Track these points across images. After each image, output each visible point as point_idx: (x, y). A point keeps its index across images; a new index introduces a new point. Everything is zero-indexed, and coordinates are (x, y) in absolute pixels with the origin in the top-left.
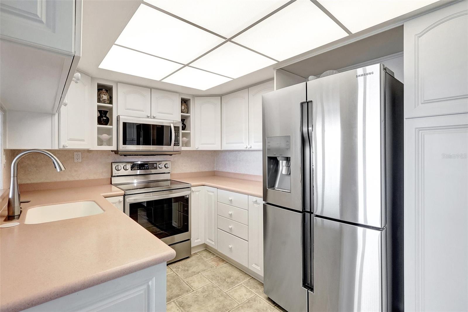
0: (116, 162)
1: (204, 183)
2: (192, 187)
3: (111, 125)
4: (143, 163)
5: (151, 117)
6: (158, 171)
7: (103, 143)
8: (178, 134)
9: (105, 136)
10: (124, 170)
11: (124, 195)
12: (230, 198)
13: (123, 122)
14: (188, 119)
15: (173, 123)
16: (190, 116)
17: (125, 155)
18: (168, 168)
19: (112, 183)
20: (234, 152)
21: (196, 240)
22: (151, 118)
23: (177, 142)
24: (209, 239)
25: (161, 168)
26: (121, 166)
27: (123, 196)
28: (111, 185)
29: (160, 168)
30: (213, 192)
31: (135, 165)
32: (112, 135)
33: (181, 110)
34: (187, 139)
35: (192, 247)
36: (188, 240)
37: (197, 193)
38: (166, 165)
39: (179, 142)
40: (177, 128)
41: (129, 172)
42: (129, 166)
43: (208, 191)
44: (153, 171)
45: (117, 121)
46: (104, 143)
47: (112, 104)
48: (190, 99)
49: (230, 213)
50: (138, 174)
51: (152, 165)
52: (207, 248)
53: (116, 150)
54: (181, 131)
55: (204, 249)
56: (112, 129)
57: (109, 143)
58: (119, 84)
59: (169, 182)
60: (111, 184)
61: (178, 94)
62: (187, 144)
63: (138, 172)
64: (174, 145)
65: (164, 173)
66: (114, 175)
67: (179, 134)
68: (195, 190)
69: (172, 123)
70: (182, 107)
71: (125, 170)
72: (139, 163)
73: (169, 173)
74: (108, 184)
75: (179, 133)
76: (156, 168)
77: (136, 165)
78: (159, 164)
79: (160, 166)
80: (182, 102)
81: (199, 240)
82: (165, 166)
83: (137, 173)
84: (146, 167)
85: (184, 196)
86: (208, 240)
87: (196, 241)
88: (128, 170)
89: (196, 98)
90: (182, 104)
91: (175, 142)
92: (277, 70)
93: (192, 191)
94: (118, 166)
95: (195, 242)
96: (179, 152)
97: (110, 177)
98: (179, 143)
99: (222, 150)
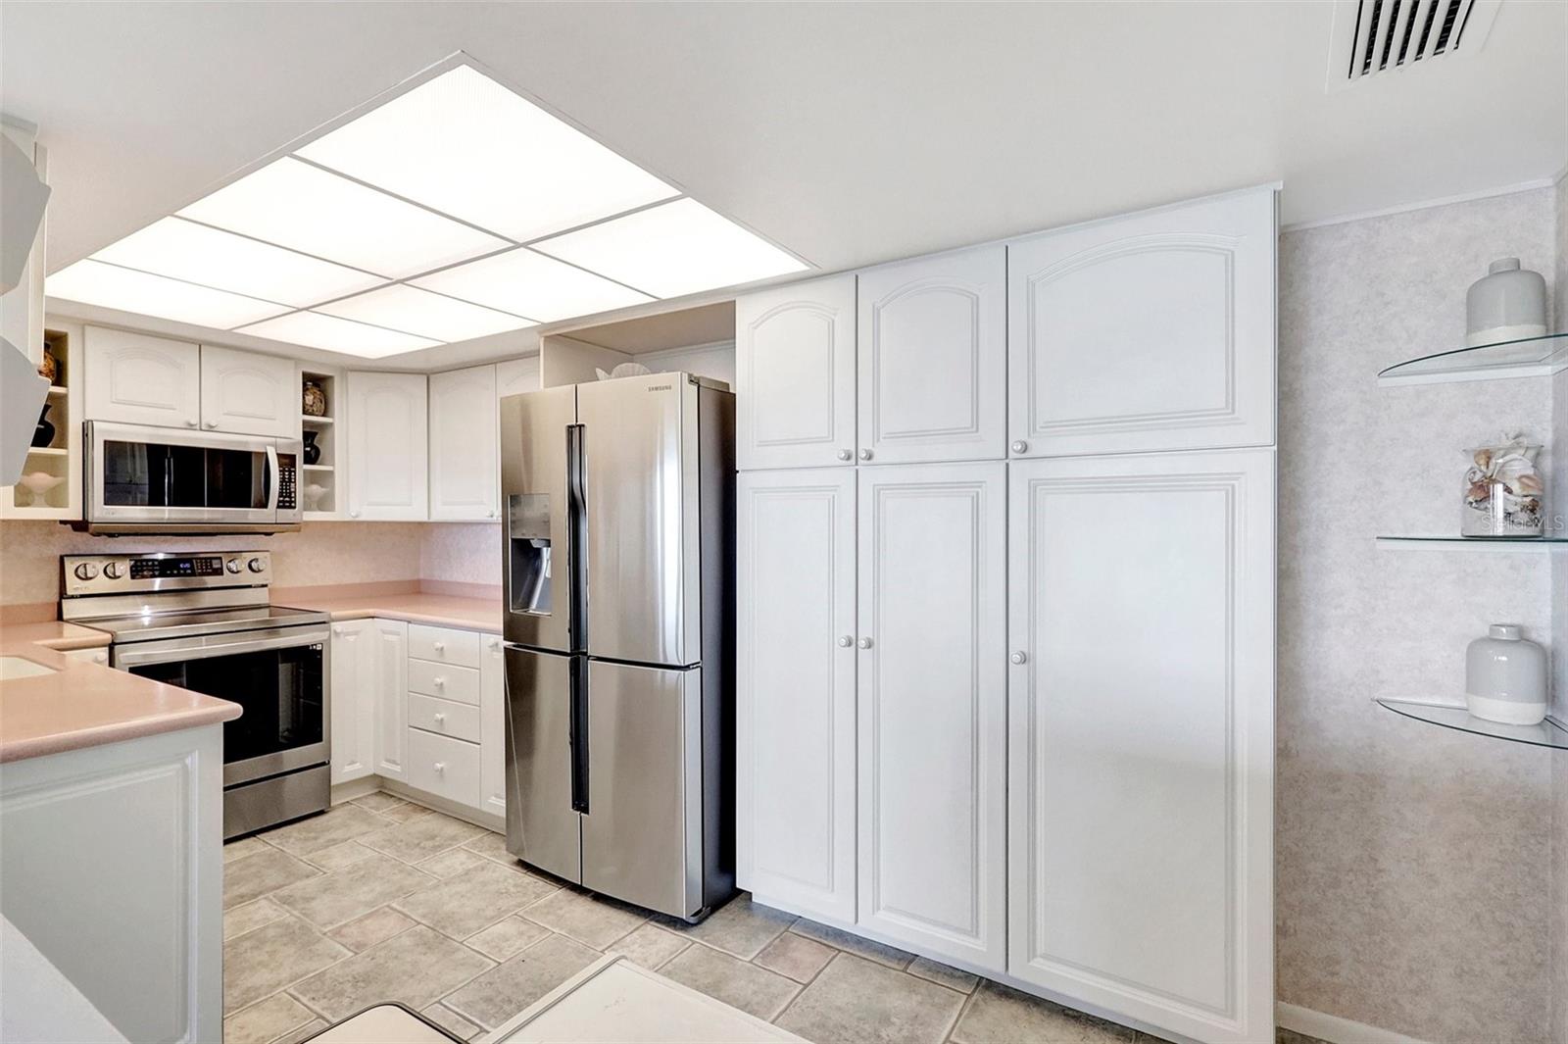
0: (76, 553)
1: (371, 611)
2: (333, 621)
3: (63, 444)
4: (173, 557)
5: (200, 427)
6: (226, 579)
7: (34, 499)
8: (290, 475)
9: (41, 479)
10: (107, 579)
11: (111, 646)
12: (439, 645)
13: (105, 442)
14: (328, 435)
15: (275, 446)
16: (332, 424)
17: (111, 535)
18: (259, 571)
19: (65, 617)
20: (474, 528)
21: (349, 764)
22: (201, 430)
23: (287, 499)
24: (388, 761)
25: (238, 572)
26: (96, 566)
27: (107, 649)
28: (61, 622)
29: (233, 572)
30: (398, 634)
31: (144, 563)
32: (66, 475)
33: (304, 407)
34: (324, 490)
35: (332, 784)
36: (323, 764)
37: (351, 638)
38: (253, 564)
39: (295, 497)
40: (287, 461)
41: (126, 583)
42: (123, 568)
43: (384, 632)
44: (211, 581)
45: (85, 435)
46: (36, 498)
47: (66, 386)
48: (331, 377)
49: (439, 680)
50: (156, 588)
51: (206, 562)
52: (386, 788)
53: (81, 519)
54: (301, 467)
55: (377, 790)
56: (65, 458)
57: (55, 498)
58: (88, 329)
59: (267, 611)
60: (60, 617)
61: (293, 362)
62: (324, 503)
63: (157, 584)
64: (278, 507)
65: (250, 587)
66: (69, 592)
67: (295, 475)
68: (345, 631)
69: (270, 445)
70: (307, 398)
71: (110, 577)
72: (161, 556)
73: (266, 586)
74: (50, 621)
75: (295, 472)
76: (219, 572)
77: (150, 563)
78: (230, 561)
79: (231, 565)
80: (304, 384)
81: (357, 766)
82: (250, 567)
83: (153, 587)
84: (185, 569)
85: (308, 646)
86: (384, 764)
87: (348, 768)
88: (119, 577)
89: (351, 376)
90: (308, 389)
91: (281, 499)
92: (546, 337)
93: (335, 632)
94: (85, 567)
95: (342, 771)
96: (295, 527)
97: (56, 599)
98: (295, 502)
99: (431, 520)
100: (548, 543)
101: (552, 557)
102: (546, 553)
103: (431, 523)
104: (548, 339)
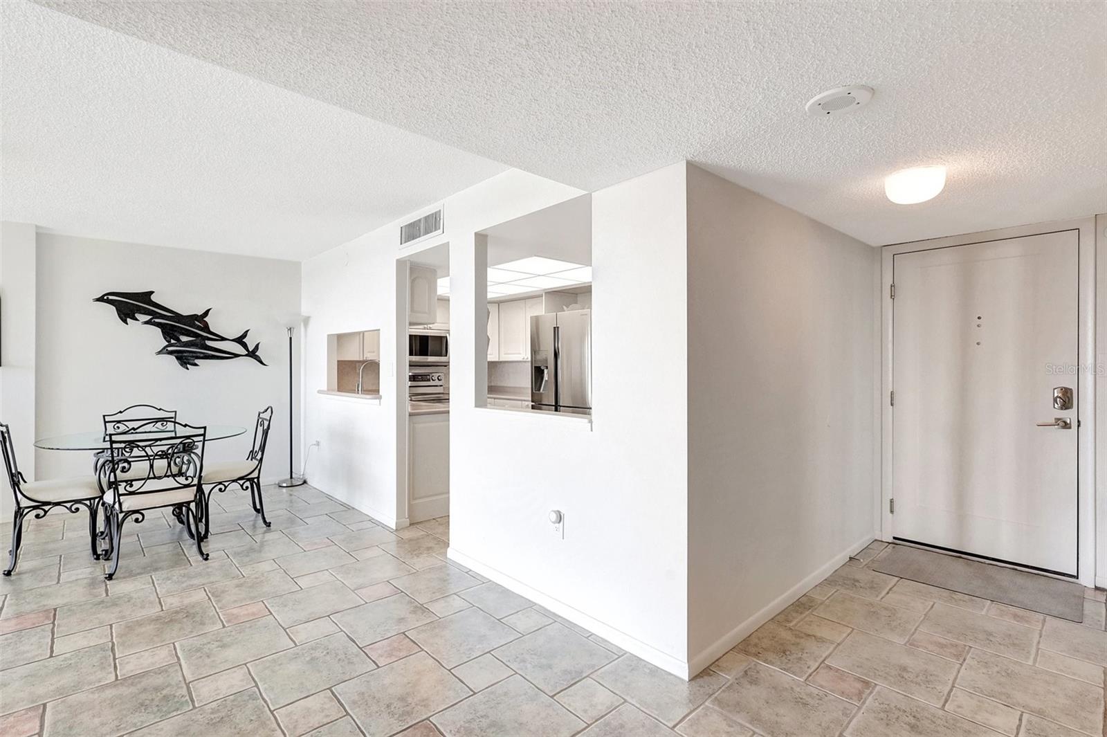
6: (431, 383)
18: (441, 380)
29: (433, 380)
38: (439, 377)
65: (437, 386)
73: (442, 386)
76: (429, 380)
78: (432, 376)
79: (433, 378)
99: (501, 360)
100: (547, 368)
101: (548, 373)
102: (546, 371)
103: (501, 362)
104: (546, 293)
